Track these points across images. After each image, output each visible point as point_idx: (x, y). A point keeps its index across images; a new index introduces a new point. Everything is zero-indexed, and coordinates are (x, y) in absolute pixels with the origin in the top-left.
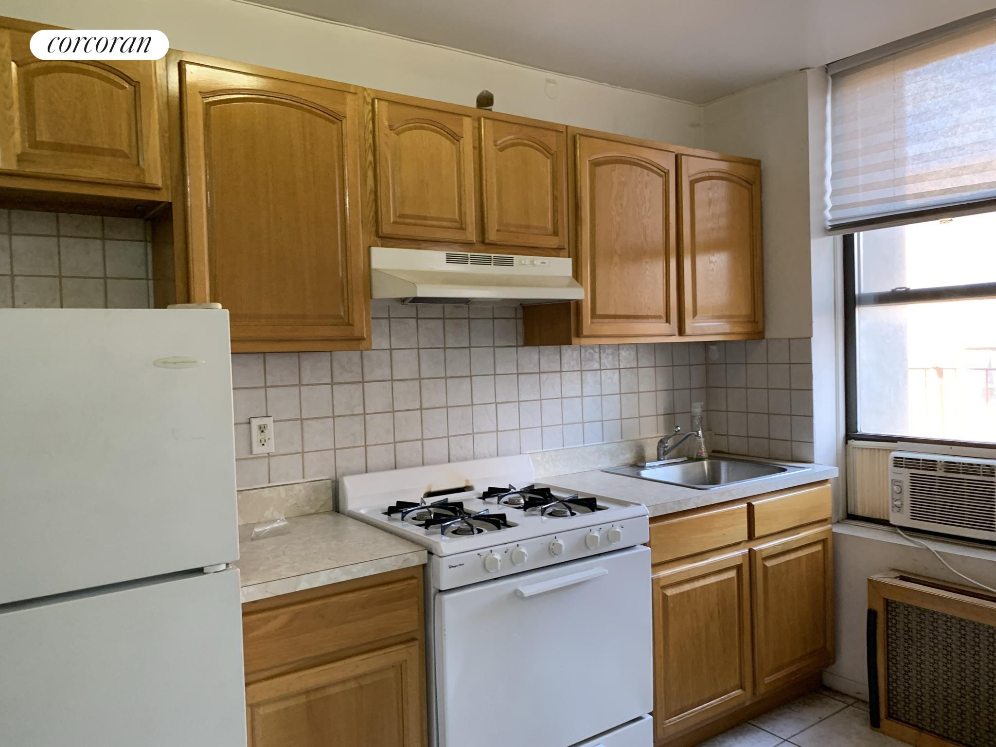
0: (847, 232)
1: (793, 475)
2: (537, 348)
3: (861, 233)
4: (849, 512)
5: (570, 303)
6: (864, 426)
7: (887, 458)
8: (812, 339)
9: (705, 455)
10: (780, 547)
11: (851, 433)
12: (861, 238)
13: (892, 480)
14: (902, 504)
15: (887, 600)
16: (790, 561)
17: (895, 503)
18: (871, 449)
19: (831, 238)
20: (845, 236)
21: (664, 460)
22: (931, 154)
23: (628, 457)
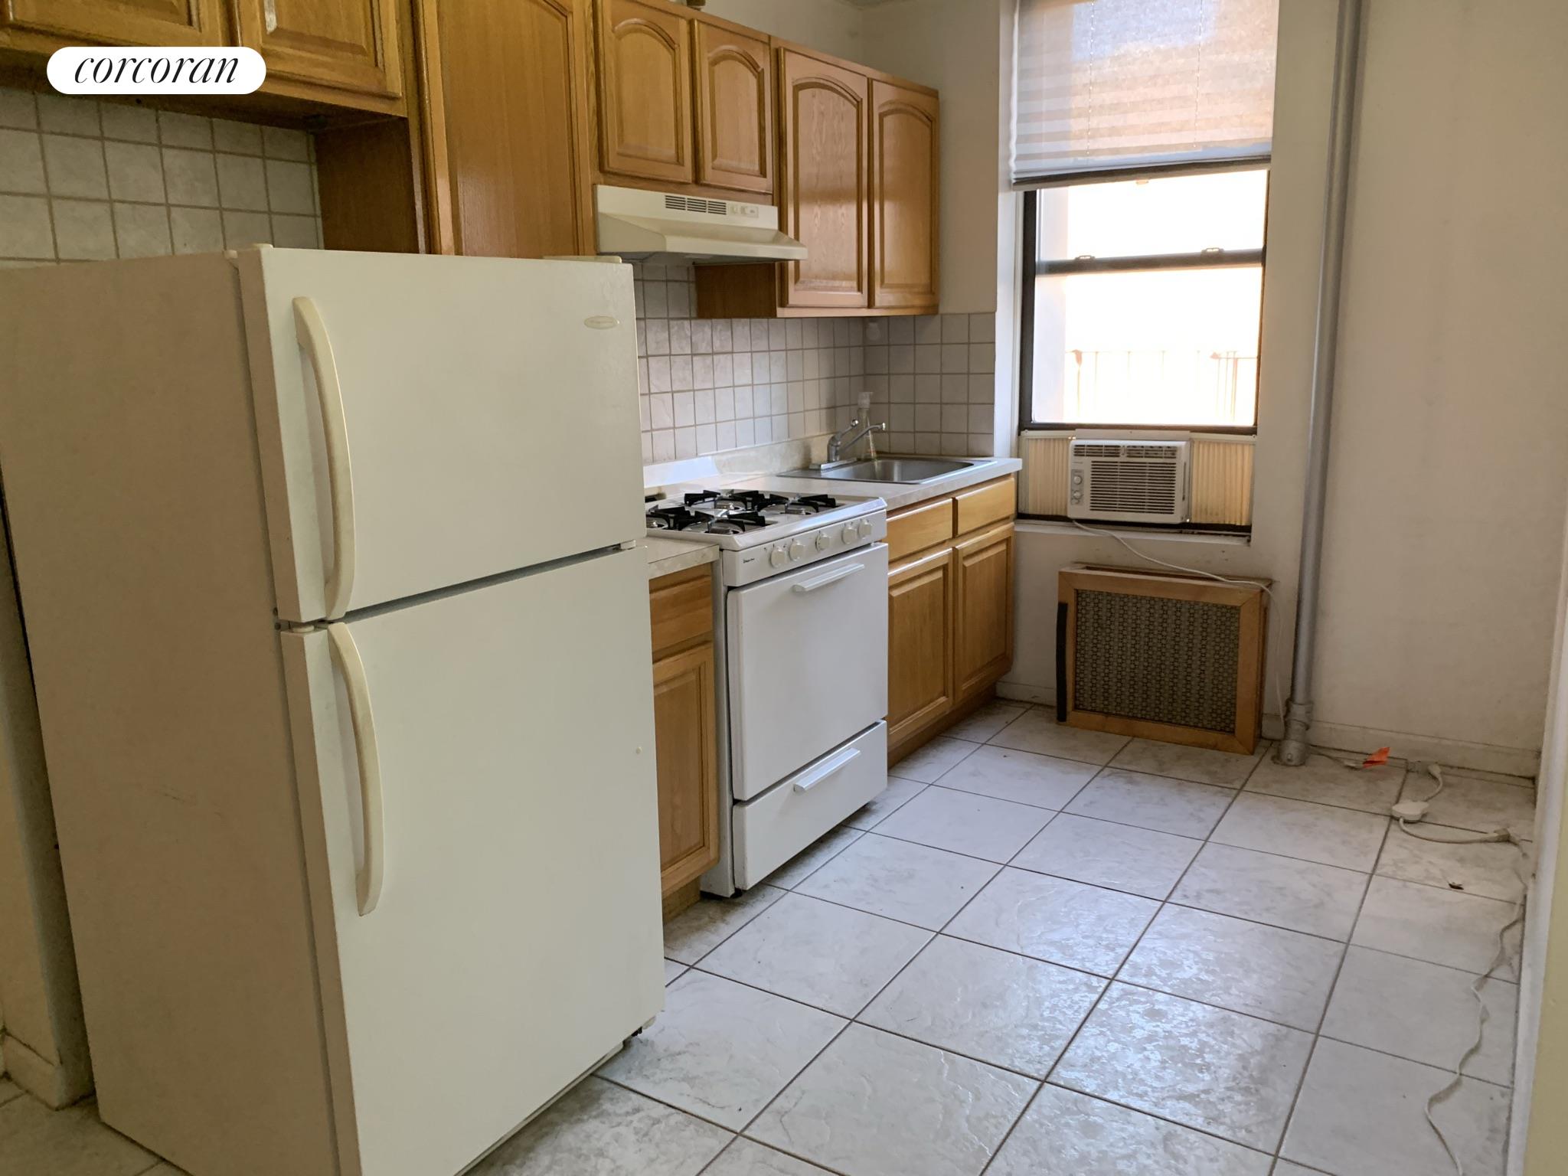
0: (1029, 188)
1: (980, 469)
2: (709, 321)
3: (1043, 190)
4: (1020, 511)
5: (774, 265)
6: (1038, 416)
7: (1068, 445)
8: (997, 314)
9: (873, 455)
10: (976, 546)
11: (1025, 422)
12: (1045, 196)
13: (1072, 470)
14: (1082, 496)
15: (1077, 590)
16: (983, 560)
17: (1075, 495)
18: (1045, 439)
19: (1014, 193)
20: (1026, 193)
21: (836, 461)
22: (1129, 105)
23: (796, 461)
